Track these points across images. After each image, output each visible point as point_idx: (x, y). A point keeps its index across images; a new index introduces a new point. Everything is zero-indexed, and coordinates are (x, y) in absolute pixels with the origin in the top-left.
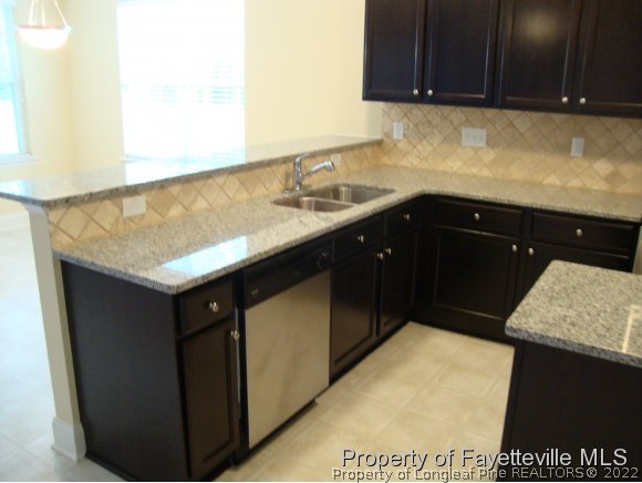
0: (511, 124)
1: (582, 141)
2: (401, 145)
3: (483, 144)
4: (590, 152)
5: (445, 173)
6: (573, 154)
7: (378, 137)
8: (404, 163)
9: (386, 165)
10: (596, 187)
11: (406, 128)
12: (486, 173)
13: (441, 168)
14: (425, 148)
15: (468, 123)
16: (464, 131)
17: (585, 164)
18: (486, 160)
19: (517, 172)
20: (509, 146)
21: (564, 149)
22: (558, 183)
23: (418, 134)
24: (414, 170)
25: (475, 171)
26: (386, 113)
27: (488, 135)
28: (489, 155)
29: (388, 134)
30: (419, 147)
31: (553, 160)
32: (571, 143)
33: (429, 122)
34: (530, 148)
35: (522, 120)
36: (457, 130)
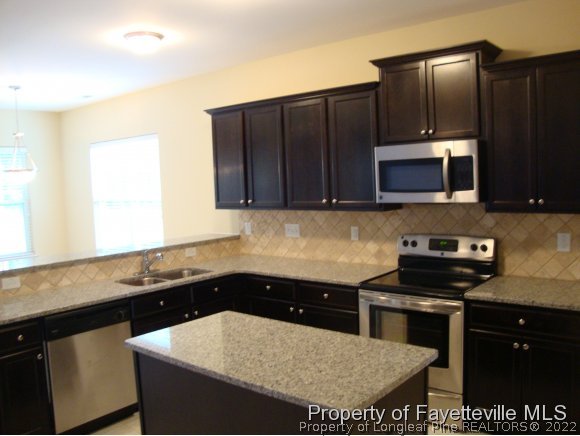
0: (313, 219)
1: (356, 228)
2: (251, 239)
3: (298, 235)
4: (363, 236)
5: (278, 258)
6: (353, 238)
7: (237, 234)
8: (254, 252)
9: (243, 254)
10: (370, 262)
11: (253, 227)
12: (302, 256)
13: (276, 254)
14: (264, 240)
15: (288, 220)
16: (286, 225)
17: (361, 245)
18: (302, 247)
19: (321, 255)
20: (314, 235)
21: (346, 236)
22: (346, 261)
23: (260, 230)
24: (260, 256)
25: (295, 255)
26: (241, 216)
27: (300, 228)
28: (303, 243)
29: (243, 231)
30: (261, 239)
31: (342, 244)
32: (350, 230)
33: (265, 222)
34: (327, 236)
35: (320, 217)
36: (282, 226)
